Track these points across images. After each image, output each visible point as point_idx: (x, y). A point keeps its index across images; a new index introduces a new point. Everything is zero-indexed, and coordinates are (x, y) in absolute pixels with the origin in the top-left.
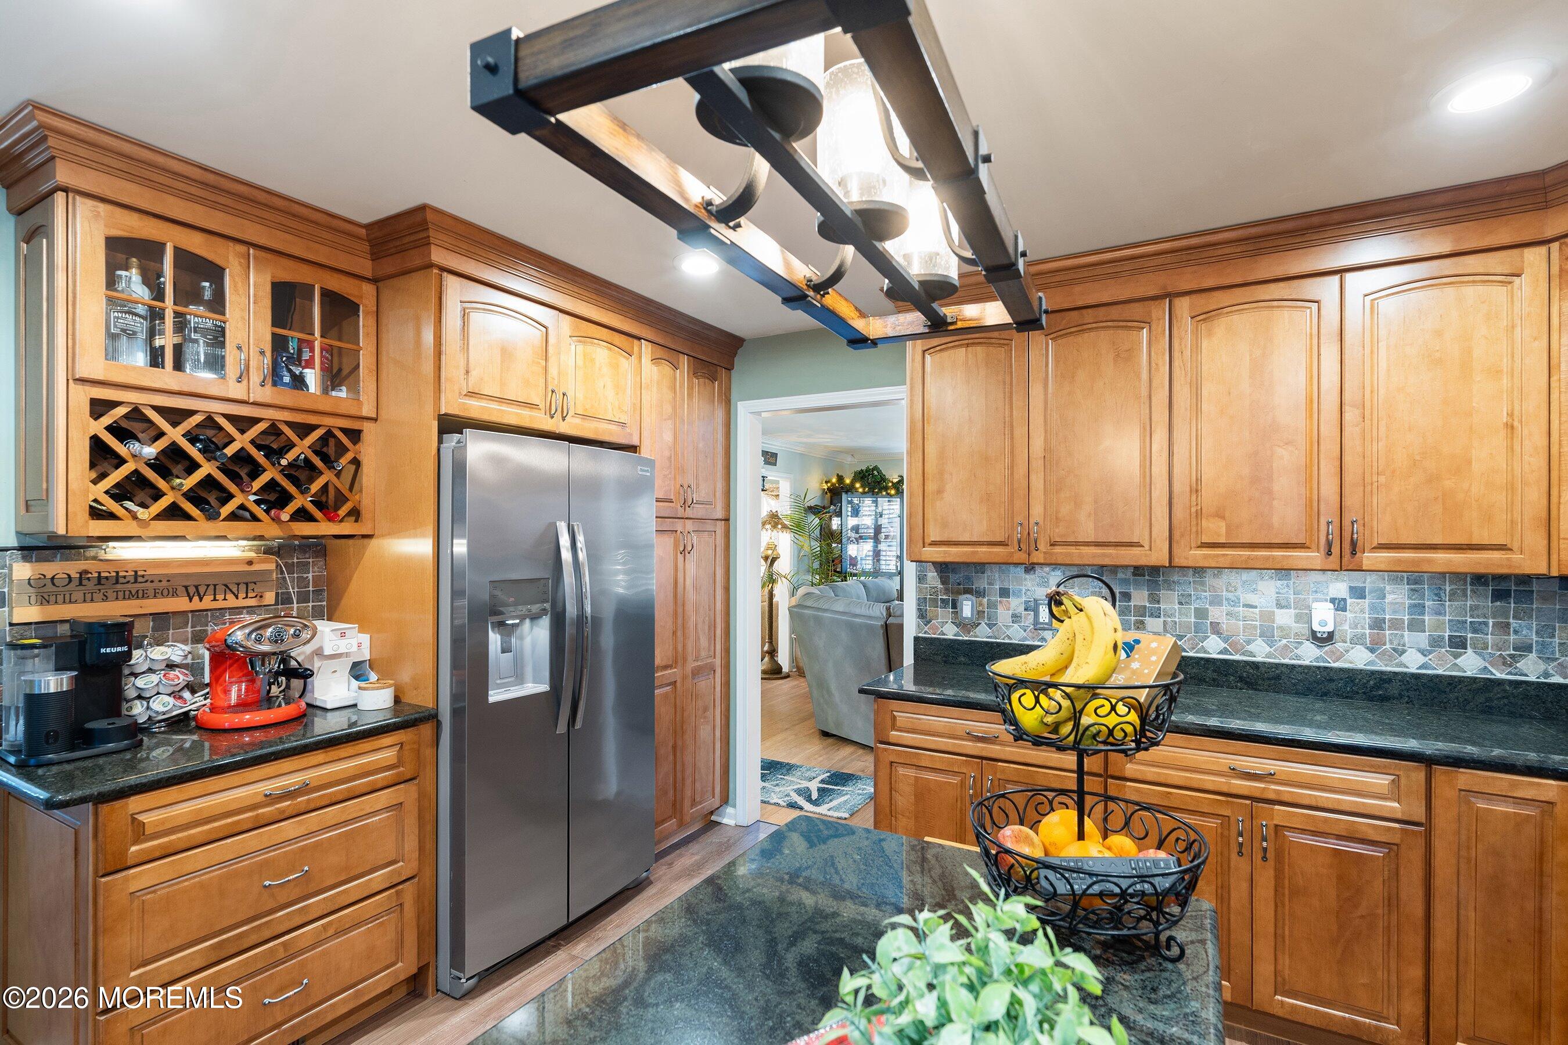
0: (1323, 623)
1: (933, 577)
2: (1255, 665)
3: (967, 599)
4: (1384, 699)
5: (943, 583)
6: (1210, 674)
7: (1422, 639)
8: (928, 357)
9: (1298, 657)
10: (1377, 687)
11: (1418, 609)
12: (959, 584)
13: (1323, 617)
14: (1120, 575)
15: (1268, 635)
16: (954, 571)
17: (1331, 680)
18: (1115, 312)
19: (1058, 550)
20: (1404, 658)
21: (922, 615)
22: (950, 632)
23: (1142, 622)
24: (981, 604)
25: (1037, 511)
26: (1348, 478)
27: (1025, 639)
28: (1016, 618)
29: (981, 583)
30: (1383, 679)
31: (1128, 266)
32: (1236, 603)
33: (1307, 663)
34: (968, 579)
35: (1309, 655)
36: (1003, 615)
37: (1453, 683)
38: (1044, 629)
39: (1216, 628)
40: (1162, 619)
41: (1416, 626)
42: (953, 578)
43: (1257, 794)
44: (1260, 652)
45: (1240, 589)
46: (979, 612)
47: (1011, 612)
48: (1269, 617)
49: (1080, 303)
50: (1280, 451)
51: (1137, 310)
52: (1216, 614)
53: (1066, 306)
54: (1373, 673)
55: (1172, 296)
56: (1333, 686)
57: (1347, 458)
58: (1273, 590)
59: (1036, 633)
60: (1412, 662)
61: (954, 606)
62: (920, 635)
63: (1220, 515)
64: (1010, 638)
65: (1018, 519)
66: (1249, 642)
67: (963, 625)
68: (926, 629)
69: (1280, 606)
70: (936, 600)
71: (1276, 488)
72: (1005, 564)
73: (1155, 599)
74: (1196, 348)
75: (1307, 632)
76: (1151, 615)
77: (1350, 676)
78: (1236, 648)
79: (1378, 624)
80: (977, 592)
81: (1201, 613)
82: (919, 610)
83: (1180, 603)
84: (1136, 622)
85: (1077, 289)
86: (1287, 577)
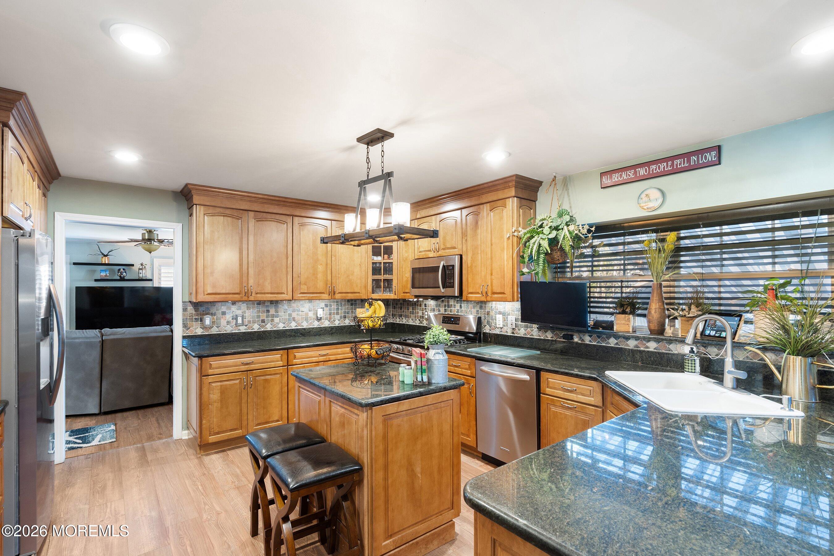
0: (320, 315)
1: (191, 309)
2: (304, 329)
3: (208, 317)
4: (332, 334)
5: (195, 311)
6: (293, 334)
7: (338, 317)
8: (206, 217)
9: (314, 325)
10: (331, 331)
11: (338, 309)
12: (203, 311)
13: (320, 313)
14: (266, 304)
15: (307, 320)
16: (201, 306)
17: (322, 331)
18: (277, 217)
19: (258, 295)
20: (335, 322)
21: (185, 326)
22: (199, 331)
23: (273, 320)
24: (213, 319)
25: (251, 282)
26: (333, 275)
27: (232, 330)
28: (228, 323)
29: (213, 310)
30: (332, 328)
31: (282, 203)
32: (299, 311)
33: (316, 327)
34: (208, 308)
35: (316, 324)
36: (223, 322)
37: (345, 327)
38: (240, 326)
39: (294, 319)
40: (279, 318)
41: (338, 313)
42: (201, 309)
43: (325, 360)
44: (305, 325)
45: (300, 307)
46: (213, 322)
47: (226, 321)
48: (307, 314)
49: (266, 211)
50: (319, 266)
51: (283, 218)
52: (294, 315)
53: (262, 210)
54: (330, 327)
55: (293, 216)
56: (322, 332)
57: (333, 270)
58: (308, 306)
59: (236, 328)
60: (337, 323)
61: (201, 320)
62: (184, 335)
63: (305, 284)
64: (226, 331)
65: (244, 284)
66: (302, 323)
67: (204, 327)
68: (187, 332)
69: (310, 311)
70: (192, 319)
71: (318, 277)
72: (225, 302)
73: (277, 311)
74: (300, 234)
75: (316, 318)
76: (276, 317)
77: (325, 328)
78: (299, 325)
79: (330, 314)
80: (211, 314)
81: (290, 315)
82: (183, 324)
83: (284, 312)
84: (271, 320)
85: (266, 206)
86: (311, 302)
